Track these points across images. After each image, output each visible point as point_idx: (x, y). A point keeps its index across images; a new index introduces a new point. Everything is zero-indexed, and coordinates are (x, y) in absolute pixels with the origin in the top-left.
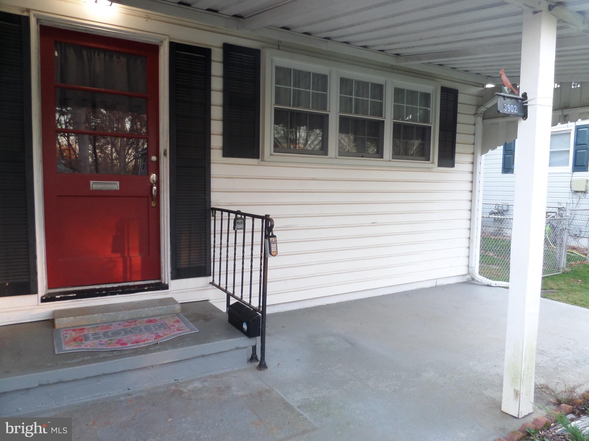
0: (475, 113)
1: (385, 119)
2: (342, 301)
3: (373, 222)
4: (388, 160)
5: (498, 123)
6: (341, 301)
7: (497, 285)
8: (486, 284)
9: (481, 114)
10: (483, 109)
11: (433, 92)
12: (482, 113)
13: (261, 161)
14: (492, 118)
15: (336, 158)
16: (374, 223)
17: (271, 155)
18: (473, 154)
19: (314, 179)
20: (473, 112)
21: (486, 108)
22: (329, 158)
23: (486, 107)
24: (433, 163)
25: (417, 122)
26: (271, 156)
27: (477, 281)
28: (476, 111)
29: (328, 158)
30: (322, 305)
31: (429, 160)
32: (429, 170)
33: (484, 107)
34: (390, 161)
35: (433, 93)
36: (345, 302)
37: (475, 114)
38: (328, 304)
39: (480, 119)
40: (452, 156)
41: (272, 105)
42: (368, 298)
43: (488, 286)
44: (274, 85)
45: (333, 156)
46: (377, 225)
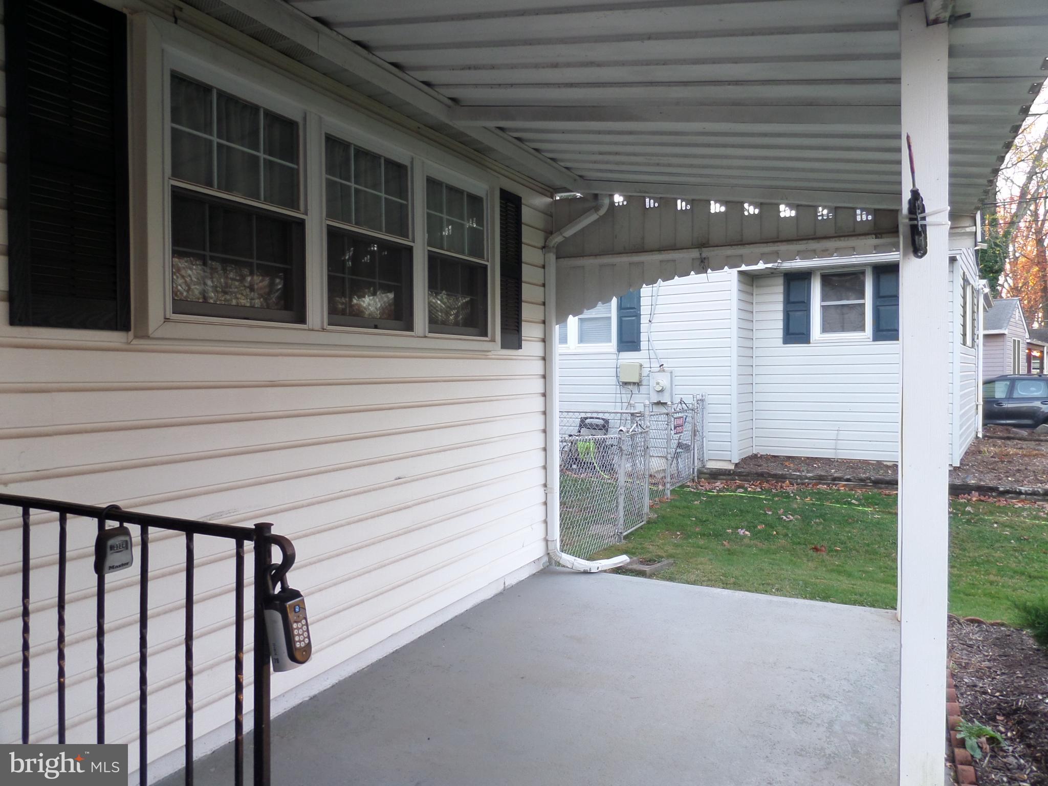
0: (543, 245)
1: (414, 242)
2: (344, 678)
3: (397, 476)
4: (422, 335)
5: (583, 267)
6: (341, 679)
7: (600, 569)
8: (582, 570)
9: (553, 247)
10: (557, 239)
11: (487, 195)
12: (556, 245)
13: (136, 337)
14: (574, 257)
15: (323, 330)
16: (399, 478)
17: (166, 320)
18: (544, 322)
19: (273, 385)
20: (541, 244)
21: (564, 237)
22: (309, 330)
23: (563, 235)
24: (493, 340)
25: (463, 253)
26: (169, 325)
27: (564, 566)
28: (545, 242)
29: (305, 330)
30: (301, 703)
31: (486, 335)
32: (483, 355)
33: (561, 234)
34: (425, 337)
35: (487, 199)
36: (350, 677)
37: (544, 247)
38: (315, 696)
39: (552, 257)
40: (518, 327)
41: (166, 178)
42: (393, 652)
43: (586, 573)
44: (168, 125)
45: (317, 326)
46: (405, 483)
